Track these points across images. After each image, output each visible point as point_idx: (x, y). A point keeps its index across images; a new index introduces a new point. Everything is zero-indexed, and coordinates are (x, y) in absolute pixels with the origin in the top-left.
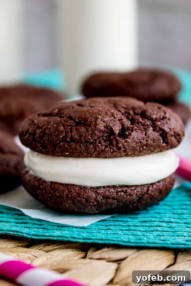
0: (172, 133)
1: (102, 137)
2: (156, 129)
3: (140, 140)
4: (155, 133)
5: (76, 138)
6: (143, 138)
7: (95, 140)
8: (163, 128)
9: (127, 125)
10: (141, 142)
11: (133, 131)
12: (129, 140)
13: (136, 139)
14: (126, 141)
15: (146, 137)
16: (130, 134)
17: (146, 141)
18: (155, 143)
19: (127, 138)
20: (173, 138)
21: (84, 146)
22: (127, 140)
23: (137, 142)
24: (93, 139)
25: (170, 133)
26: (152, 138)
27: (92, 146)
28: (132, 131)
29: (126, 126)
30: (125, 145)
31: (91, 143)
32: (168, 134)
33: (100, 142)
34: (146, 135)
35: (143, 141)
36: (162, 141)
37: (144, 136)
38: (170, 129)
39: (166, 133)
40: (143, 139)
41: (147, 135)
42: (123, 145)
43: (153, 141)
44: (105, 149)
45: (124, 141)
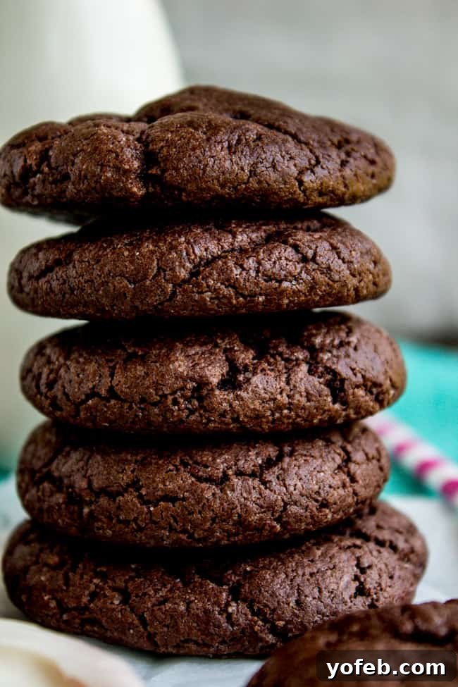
0: (359, 379)
1: (182, 389)
2: (317, 368)
3: (272, 394)
4: (311, 378)
5: (122, 392)
6: (279, 390)
7: (165, 396)
8: (333, 367)
9: (244, 359)
10: (275, 399)
11: (257, 373)
12: (244, 394)
13: (263, 391)
14: (238, 397)
15: (287, 388)
16: (248, 380)
17: (289, 396)
18: (313, 403)
19: (240, 390)
20: (361, 392)
21: (140, 408)
22: (239, 393)
23: (265, 398)
24: (161, 393)
25: (351, 380)
26: (303, 389)
27: (156, 410)
28: (254, 373)
29: (240, 361)
30: (234, 405)
31: (155, 404)
32: (347, 382)
33: (175, 402)
34: (288, 383)
35: (279, 397)
36: (330, 399)
37: (283, 384)
38: (353, 370)
39: (343, 380)
40: (281, 393)
41: (292, 382)
42: (231, 405)
43: (307, 396)
44: (188, 417)
45: (232, 396)
